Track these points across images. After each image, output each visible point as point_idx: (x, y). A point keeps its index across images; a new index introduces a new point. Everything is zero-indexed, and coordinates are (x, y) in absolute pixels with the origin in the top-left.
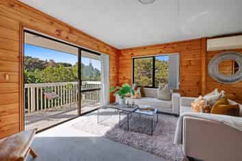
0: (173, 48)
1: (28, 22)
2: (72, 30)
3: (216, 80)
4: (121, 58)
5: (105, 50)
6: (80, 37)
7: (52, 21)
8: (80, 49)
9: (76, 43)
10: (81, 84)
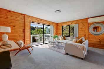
0: (76, 22)
1: (31, 20)
2: (41, 20)
3: (92, 34)
4: (58, 26)
5: (52, 24)
6: (44, 22)
7: (36, 18)
8: (44, 25)
9: (42, 23)
10: (44, 35)
